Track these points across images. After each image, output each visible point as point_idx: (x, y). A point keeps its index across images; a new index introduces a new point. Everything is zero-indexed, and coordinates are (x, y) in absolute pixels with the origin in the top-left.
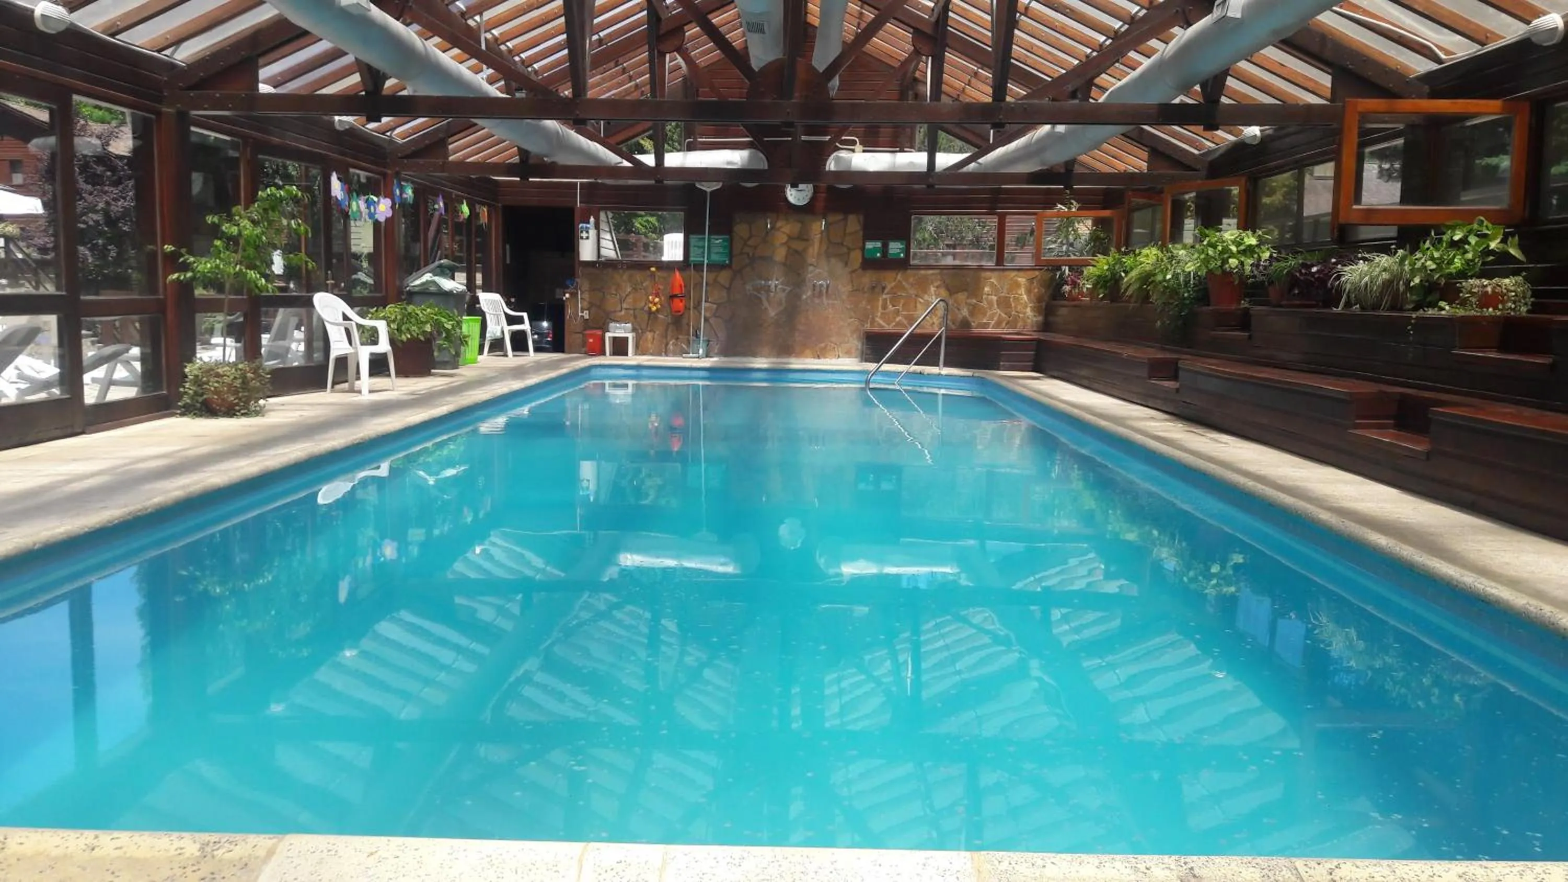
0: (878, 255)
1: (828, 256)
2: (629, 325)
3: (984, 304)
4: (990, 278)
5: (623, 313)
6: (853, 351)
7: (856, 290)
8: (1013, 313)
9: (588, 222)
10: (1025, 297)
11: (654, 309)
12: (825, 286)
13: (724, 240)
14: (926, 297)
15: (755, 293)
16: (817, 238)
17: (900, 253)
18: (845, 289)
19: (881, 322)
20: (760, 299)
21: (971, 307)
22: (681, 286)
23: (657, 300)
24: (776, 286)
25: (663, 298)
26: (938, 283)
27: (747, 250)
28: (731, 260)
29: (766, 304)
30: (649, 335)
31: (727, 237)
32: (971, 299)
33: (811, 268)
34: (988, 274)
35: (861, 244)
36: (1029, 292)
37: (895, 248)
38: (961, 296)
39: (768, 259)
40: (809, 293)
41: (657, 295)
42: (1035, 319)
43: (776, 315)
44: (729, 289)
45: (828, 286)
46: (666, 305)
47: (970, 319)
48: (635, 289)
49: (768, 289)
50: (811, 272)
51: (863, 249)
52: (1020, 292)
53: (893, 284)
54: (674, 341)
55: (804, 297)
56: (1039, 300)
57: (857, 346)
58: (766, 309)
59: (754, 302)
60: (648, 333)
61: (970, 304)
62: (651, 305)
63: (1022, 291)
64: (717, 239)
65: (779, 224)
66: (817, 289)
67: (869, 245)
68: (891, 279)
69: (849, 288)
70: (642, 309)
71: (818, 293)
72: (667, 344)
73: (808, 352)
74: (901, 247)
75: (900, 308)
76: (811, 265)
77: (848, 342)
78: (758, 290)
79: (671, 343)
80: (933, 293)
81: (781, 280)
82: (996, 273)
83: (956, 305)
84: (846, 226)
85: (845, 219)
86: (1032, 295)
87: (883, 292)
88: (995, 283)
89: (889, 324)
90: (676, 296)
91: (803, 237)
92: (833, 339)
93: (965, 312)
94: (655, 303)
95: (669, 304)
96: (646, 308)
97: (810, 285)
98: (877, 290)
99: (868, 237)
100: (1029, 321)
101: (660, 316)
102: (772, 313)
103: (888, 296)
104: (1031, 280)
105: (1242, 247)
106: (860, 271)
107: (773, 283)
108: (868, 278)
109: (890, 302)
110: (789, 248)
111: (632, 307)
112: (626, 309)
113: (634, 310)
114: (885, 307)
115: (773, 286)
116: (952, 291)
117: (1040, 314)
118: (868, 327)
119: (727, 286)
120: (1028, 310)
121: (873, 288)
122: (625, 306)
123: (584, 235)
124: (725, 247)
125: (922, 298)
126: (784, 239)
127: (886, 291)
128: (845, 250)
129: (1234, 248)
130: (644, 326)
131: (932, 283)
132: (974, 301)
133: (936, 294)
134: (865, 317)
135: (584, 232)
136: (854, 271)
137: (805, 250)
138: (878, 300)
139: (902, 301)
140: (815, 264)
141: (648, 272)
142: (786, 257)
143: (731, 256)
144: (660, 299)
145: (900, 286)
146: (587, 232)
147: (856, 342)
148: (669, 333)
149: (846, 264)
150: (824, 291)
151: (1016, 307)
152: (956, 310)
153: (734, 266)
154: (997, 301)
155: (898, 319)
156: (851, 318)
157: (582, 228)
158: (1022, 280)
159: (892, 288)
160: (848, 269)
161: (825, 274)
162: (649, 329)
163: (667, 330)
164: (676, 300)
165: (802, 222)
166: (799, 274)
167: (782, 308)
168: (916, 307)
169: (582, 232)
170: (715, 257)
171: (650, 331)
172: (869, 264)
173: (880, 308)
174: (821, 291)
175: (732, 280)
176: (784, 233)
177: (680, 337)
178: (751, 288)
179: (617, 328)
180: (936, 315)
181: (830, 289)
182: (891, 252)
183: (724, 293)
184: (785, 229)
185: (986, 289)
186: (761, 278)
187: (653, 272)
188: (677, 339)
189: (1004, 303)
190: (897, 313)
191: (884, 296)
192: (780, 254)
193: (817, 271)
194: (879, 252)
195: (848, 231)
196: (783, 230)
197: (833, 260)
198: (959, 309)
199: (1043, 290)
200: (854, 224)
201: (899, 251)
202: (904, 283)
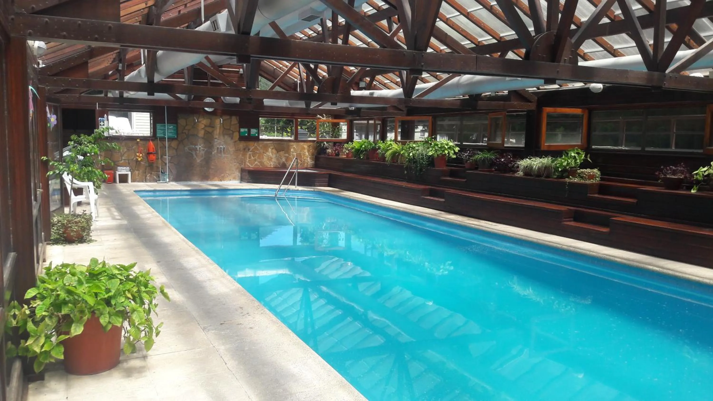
0: (246, 134)
1: (224, 135)
2: (128, 168)
3: (291, 156)
4: (293, 145)
5: (123, 161)
6: (237, 177)
7: (237, 150)
8: (303, 160)
9: (104, 117)
10: (307, 153)
11: (140, 159)
12: (223, 148)
13: (174, 126)
14: (267, 153)
15: (190, 151)
16: (218, 126)
17: (255, 134)
18: (232, 149)
19: (249, 164)
20: (192, 154)
21: (286, 158)
22: (153, 148)
23: (141, 155)
24: (200, 148)
25: (143, 154)
26: (272, 147)
27: (184, 131)
28: (177, 136)
29: (195, 156)
30: (137, 172)
31: (175, 125)
32: (286, 154)
33: (216, 140)
34: (292, 143)
35: (238, 130)
36: (309, 151)
37: (253, 131)
38: (282, 153)
39: (195, 136)
40: (216, 151)
41: (141, 153)
42: (311, 163)
43: (201, 161)
44: (176, 150)
45: (224, 148)
46: (145, 157)
47: (285, 162)
48: (128, 150)
49: (196, 150)
50: (217, 142)
51: (239, 132)
52: (305, 151)
53: (253, 148)
54: (149, 175)
55: (213, 153)
56: (313, 154)
57: (238, 175)
58: (195, 159)
59: (189, 156)
60: (136, 171)
61: (285, 156)
62: (137, 158)
63: (306, 151)
64: (171, 126)
65: (200, 120)
66: (219, 149)
67: (242, 130)
68: (252, 145)
69: (234, 149)
70: (132, 160)
71: (220, 151)
72: (146, 177)
73: (216, 178)
74: (256, 131)
75: (256, 157)
76: (216, 138)
77: (234, 174)
78: (190, 149)
79: (148, 175)
80: (270, 151)
81: (202, 145)
82: (295, 143)
83: (280, 157)
84: (231, 121)
85: (231, 118)
86: (310, 152)
87: (249, 151)
88: (295, 147)
89: (252, 165)
90: (151, 153)
91: (212, 126)
92: (227, 172)
93: (284, 160)
94: (140, 157)
95: (147, 158)
96: (135, 159)
97: (216, 148)
98: (246, 150)
99: (241, 126)
100: (309, 163)
101: (142, 163)
102: (198, 161)
103: (251, 153)
104: (309, 146)
105: (449, 146)
106: (239, 141)
107: (198, 147)
108: (242, 145)
109: (252, 156)
110: (206, 131)
111: (127, 159)
112: (124, 160)
113: (128, 160)
114: (250, 158)
115: (198, 148)
116: (278, 151)
117: (313, 160)
118: (243, 166)
119: (176, 148)
120: (309, 159)
121: (244, 149)
122: (123, 158)
123: (102, 123)
124: (174, 130)
125: (266, 154)
126: (203, 126)
127: (250, 151)
128: (231, 132)
129: (446, 147)
130: (134, 168)
131: (270, 147)
132: (287, 155)
133: (271, 152)
134: (242, 162)
135: (102, 122)
136: (235, 142)
137: (213, 131)
138: (247, 155)
139: (257, 155)
140: (218, 138)
141: (136, 142)
142: (204, 134)
143: (177, 134)
144: (142, 155)
145: (256, 148)
146: (103, 122)
147: (237, 173)
148: (147, 171)
149: (232, 138)
150: (223, 151)
151: (303, 158)
152: (280, 159)
153: (179, 139)
154: (296, 155)
155: (256, 163)
156: (235, 162)
157: (100, 120)
158: (306, 146)
159: (253, 149)
160: (233, 141)
161: (222, 143)
162: (136, 169)
163: (146, 169)
164: (151, 156)
165: (211, 119)
166: (210, 143)
167: (202, 158)
168: (263, 157)
169: (100, 122)
170: (171, 135)
171: (137, 170)
172: (242, 138)
173: (248, 158)
174: (221, 151)
175: (178, 145)
176: (203, 124)
177: (153, 173)
178: (187, 149)
179: (122, 169)
180: (272, 161)
181: (225, 149)
182: (252, 133)
183: (174, 151)
184: (203, 122)
185: (292, 150)
186: (192, 144)
187: (138, 142)
188: (151, 174)
189: (299, 156)
190: (255, 160)
191: (250, 153)
192: (201, 133)
193: (219, 141)
194: (246, 133)
195: (232, 123)
196: (202, 122)
197: (226, 137)
198: (281, 159)
199: (314, 151)
200: (235, 120)
201: (255, 133)
202: (258, 147)
